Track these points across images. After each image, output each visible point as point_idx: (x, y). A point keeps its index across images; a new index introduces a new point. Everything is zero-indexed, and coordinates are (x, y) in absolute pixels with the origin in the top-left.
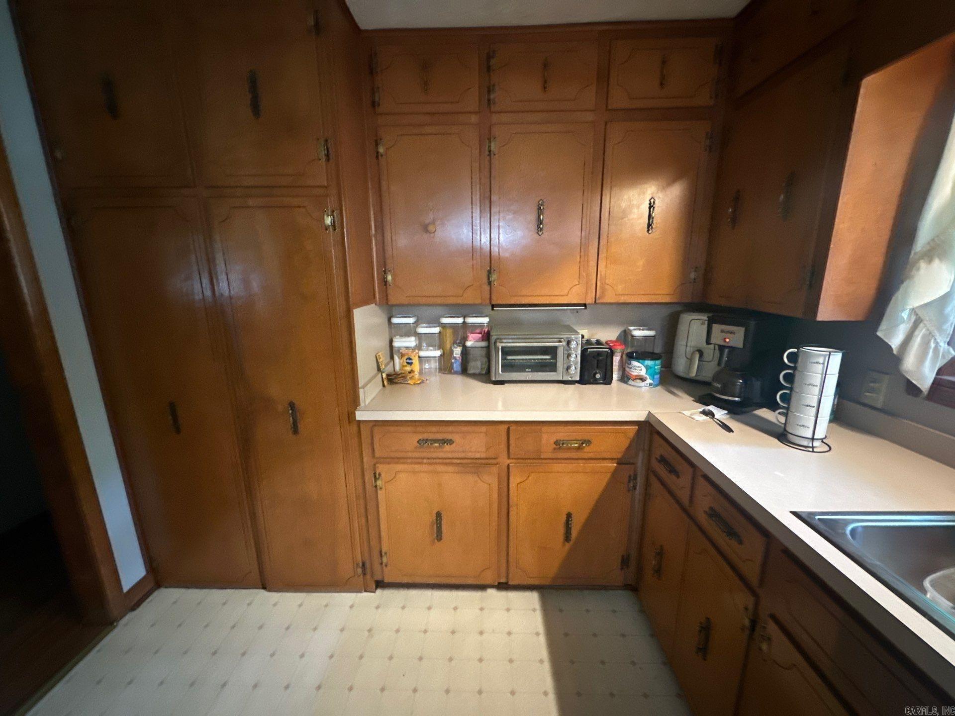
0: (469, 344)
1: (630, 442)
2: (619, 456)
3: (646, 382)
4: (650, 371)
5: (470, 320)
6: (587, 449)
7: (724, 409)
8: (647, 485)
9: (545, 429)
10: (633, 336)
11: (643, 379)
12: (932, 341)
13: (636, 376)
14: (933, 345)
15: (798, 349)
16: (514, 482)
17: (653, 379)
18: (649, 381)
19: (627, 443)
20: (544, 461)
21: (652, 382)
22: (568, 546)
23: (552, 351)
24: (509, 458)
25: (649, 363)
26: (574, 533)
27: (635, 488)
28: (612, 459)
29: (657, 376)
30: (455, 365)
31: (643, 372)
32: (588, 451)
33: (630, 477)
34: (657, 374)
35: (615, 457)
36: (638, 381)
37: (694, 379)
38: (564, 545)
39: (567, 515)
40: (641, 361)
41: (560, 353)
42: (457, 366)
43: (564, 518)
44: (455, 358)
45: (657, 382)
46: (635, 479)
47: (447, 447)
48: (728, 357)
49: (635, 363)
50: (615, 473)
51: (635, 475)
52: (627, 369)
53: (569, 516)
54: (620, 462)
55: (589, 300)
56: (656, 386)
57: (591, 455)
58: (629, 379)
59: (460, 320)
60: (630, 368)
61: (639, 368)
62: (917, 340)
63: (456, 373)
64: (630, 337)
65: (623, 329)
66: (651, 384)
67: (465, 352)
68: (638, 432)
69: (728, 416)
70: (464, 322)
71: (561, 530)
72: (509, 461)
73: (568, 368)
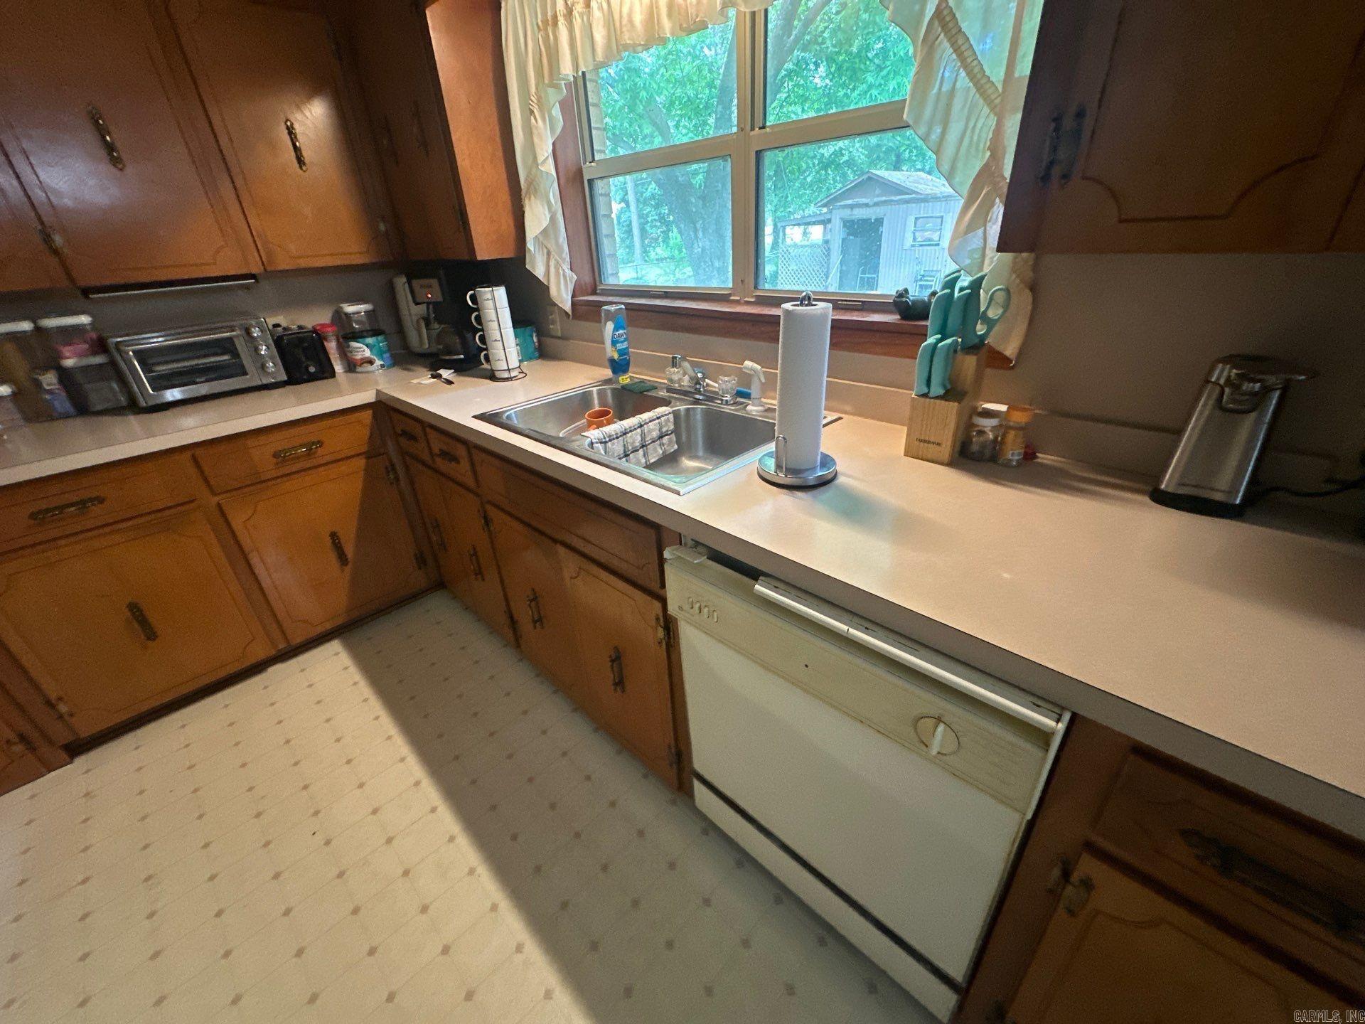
0: (69, 363)
1: (371, 430)
2: (364, 448)
3: (375, 365)
4: (375, 351)
5: (51, 323)
6: (320, 452)
7: (450, 369)
8: (407, 468)
9: (250, 442)
10: (346, 314)
11: (371, 362)
12: (560, 268)
13: (362, 359)
14: (561, 272)
15: (474, 290)
16: (237, 524)
17: (382, 359)
18: (378, 362)
19: (367, 432)
20: (270, 483)
21: (382, 363)
22: (348, 569)
23: (226, 346)
24: (214, 494)
25: (370, 340)
26: (350, 550)
27: (397, 479)
28: (358, 455)
29: (386, 355)
30: (57, 404)
31: (367, 353)
32: (323, 454)
33: (386, 468)
34: (385, 352)
35: (362, 450)
36: (366, 365)
37: (429, 351)
38: (343, 571)
39: (330, 536)
40: (360, 340)
41: (241, 345)
42: (62, 403)
43: (328, 541)
44: (50, 392)
45: (389, 362)
46: (394, 469)
47: (96, 510)
48: (434, 313)
49: (354, 344)
50: (367, 470)
51: (393, 465)
52: (349, 354)
53: (333, 535)
54: (369, 455)
55: (256, 269)
56: (389, 367)
57: (328, 458)
58: (355, 366)
59: (26, 326)
60: (351, 352)
61: (362, 350)
62: (552, 270)
63: (66, 416)
64: (343, 316)
65: (335, 308)
66: (382, 366)
67: (66, 377)
68: (375, 416)
69: (455, 374)
70: (38, 329)
71: (332, 557)
72: (216, 499)
73: (263, 367)
